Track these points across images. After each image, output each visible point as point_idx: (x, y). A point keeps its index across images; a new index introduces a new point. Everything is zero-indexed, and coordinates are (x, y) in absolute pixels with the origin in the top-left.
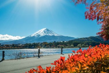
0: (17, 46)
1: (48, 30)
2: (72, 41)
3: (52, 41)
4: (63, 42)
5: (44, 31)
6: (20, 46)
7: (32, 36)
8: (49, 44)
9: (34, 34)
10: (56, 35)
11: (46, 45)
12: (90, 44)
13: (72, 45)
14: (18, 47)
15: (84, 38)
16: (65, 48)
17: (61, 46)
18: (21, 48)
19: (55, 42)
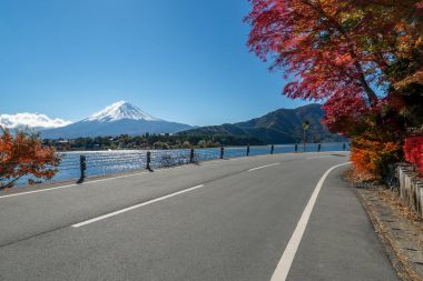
0: (57, 145)
1: (129, 106)
2: (185, 133)
3: (141, 132)
4: (167, 134)
5: (120, 108)
6: (64, 145)
7: (91, 119)
8: (134, 139)
9: (95, 116)
10: (148, 118)
11: (126, 142)
12: (223, 140)
13: (187, 143)
14: (60, 146)
15: (210, 127)
16: (171, 148)
17: (162, 144)
18: (68, 150)
19: (147, 134)
